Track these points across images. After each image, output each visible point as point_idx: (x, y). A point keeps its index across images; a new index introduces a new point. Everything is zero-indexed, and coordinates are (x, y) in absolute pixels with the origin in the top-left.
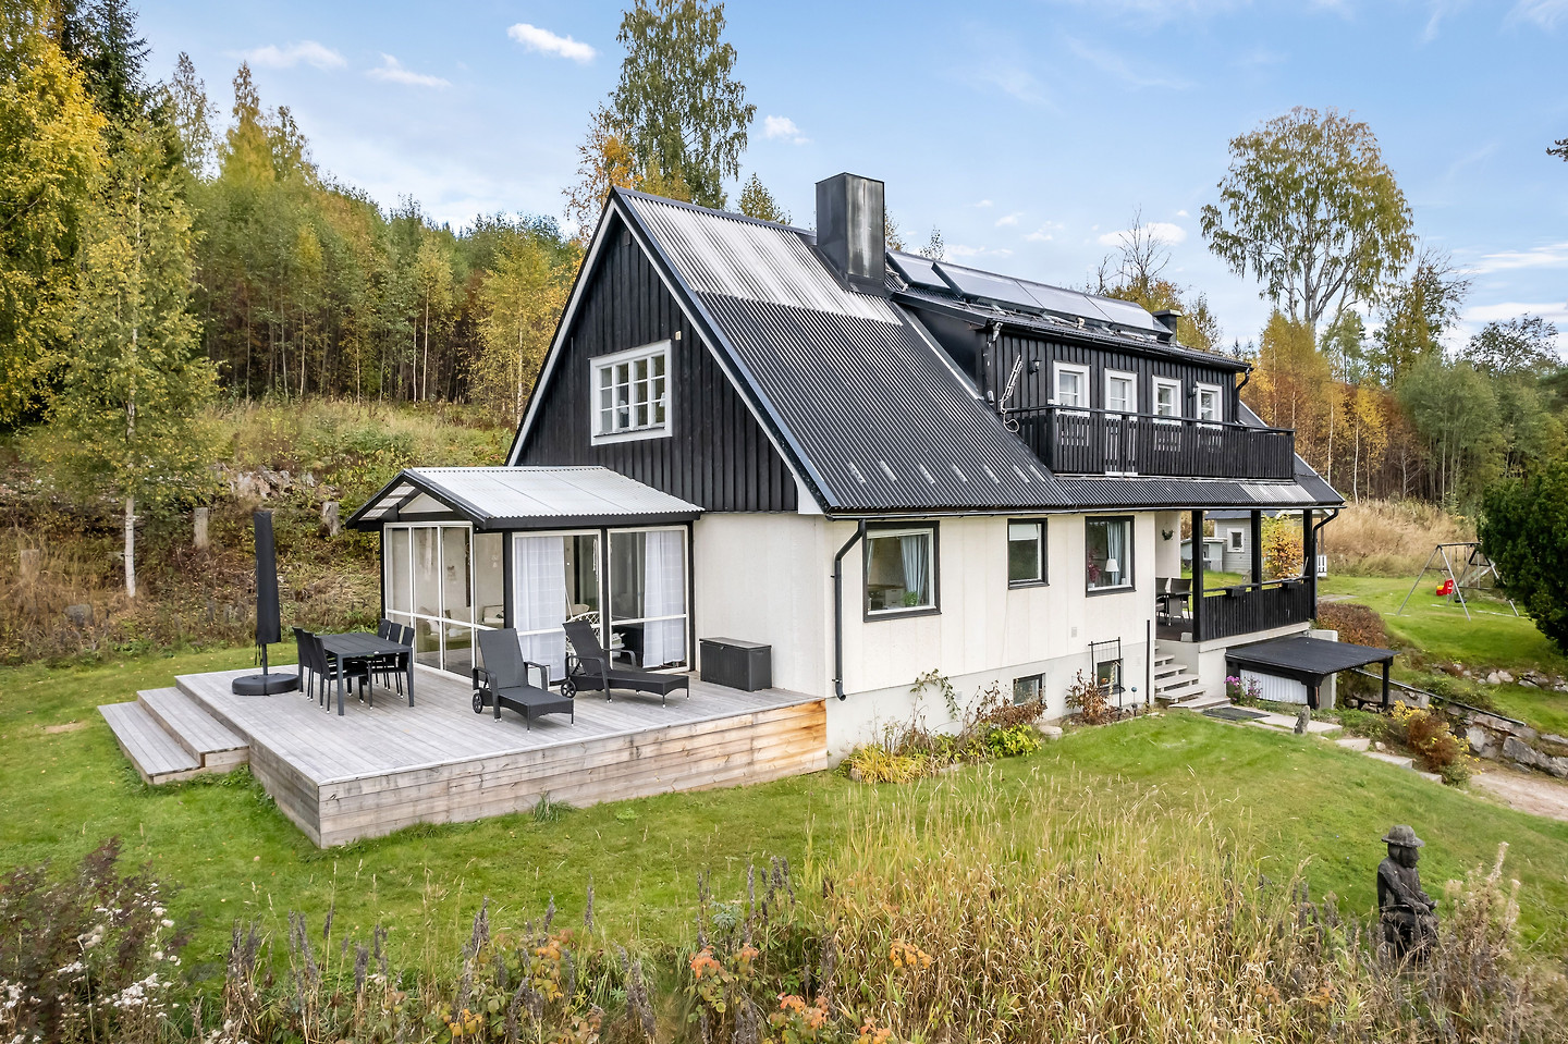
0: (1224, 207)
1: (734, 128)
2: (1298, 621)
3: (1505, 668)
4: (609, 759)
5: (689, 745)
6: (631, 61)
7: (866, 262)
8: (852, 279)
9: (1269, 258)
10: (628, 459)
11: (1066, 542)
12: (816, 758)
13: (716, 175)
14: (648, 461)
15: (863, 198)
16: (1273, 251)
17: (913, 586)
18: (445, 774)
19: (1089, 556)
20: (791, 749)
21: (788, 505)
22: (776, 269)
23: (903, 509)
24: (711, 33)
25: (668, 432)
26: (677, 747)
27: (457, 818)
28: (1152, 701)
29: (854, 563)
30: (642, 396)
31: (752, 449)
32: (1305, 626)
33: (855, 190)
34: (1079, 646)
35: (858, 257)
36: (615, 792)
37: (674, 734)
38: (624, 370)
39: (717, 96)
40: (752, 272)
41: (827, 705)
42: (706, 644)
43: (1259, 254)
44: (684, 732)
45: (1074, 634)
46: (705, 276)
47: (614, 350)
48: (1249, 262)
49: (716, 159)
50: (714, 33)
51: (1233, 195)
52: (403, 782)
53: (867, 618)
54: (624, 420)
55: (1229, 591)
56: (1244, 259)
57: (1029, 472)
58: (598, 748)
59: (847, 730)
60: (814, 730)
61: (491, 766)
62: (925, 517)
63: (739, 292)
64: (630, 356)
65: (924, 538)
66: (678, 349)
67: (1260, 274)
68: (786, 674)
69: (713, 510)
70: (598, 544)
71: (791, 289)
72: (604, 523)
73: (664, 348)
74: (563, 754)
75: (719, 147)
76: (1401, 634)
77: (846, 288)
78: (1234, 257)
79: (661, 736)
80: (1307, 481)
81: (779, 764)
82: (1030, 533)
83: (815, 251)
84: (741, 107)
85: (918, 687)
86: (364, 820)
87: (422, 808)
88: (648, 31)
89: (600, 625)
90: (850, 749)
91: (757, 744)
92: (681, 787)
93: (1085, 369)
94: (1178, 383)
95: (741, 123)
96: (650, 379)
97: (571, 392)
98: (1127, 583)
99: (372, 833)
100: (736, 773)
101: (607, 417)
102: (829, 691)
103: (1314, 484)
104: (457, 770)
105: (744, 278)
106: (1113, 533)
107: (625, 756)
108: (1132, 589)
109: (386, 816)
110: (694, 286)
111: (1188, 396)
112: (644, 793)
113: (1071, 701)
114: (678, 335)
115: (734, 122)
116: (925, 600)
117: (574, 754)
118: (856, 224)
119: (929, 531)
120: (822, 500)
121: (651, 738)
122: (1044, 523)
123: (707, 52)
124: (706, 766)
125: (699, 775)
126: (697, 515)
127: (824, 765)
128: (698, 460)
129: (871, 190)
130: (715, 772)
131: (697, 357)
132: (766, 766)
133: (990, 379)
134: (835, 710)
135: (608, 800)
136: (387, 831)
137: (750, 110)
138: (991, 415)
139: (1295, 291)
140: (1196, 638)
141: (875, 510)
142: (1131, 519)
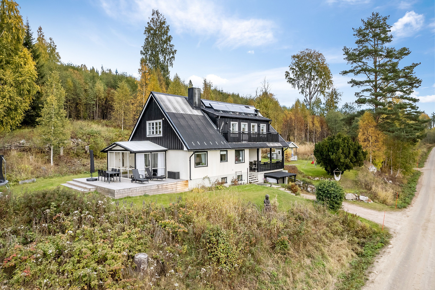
0: (290, 72)
1: (171, 55)
2: (280, 169)
3: (318, 177)
4: (155, 188)
5: (166, 186)
6: (147, 39)
7: (197, 104)
8: (194, 107)
9: (301, 84)
10: (154, 140)
11: (231, 154)
12: (187, 190)
13: (167, 66)
14: (158, 140)
15: (196, 91)
16: (302, 83)
17: (203, 162)
18: (131, 189)
19: (236, 156)
20: (183, 188)
21: (182, 149)
22: (180, 106)
23: (202, 149)
24: (166, 32)
25: (161, 136)
26: (165, 187)
27: (133, 196)
28: (248, 182)
29: (193, 158)
30: (157, 128)
31: (176, 139)
32: (282, 170)
33: (195, 91)
34: (234, 172)
35: (196, 103)
36: (156, 193)
37: (164, 185)
38: (153, 124)
39: (168, 47)
40: (176, 107)
41: (188, 181)
42: (168, 172)
43: (299, 83)
44: (166, 184)
45: (233, 170)
46: (168, 109)
47: (151, 120)
48: (296, 85)
49: (167, 63)
50: (167, 32)
51: (293, 69)
52: (126, 190)
53: (195, 167)
54: (153, 133)
55: (264, 163)
56: (295, 84)
57: (224, 142)
58: (153, 186)
59: (192, 185)
60: (186, 185)
61: (138, 188)
62: (205, 151)
63: (174, 111)
64: (154, 122)
65: (205, 154)
66: (163, 121)
67: (299, 88)
68: (182, 177)
69: (169, 149)
70: (150, 155)
71: (183, 110)
72: (151, 152)
73: (161, 121)
74: (148, 187)
75: (168, 60)
76: (302, 171)
77: (193, 109)
78: (293, 84)
79: (162, 185)
80: (281, 142)
81: (181, 190)
82: (225, 153)
83: (188, 101)
84: (173, 50)
85: (204, 178)
86: (121, 195)
87: (128, 194)
88: (151, 31)
89: (150, 169)
90: (192, 188)
91: (177, 187)
92: (165, 193)
93: (237, 123)
94: (256, 124)
95: (173, 54)
96: (158, 126)
97: (142, 127)
98: (243, 161)
99: (122, 197)
100: (174, 191)
101: (150, 132)
102: (189, 179)
103: (283, 143)
104: (133, 189)
105: (175, 108)
106: (241, 152)
107: (157, 188)
108: (244, 162)
109: (123, 195)
110: (166, 111)
111: (259, 127)
112: (160, 194)
113: (232, 182)
114: (163, 119)
115: (171, 54)
116: (205, 164)
117: (149, 187)
118: (195, 97)
119: (206, 153)
120: (187, 148)
121: (161, 185)
122: (227, 151)
123: (165, 37)
124: (169, 190)
125: (168, 191)
126: (167, 150)
127: (188, 191)
128: (167, 140)
129: (198, 90)
130: (171, 191)
131: (167, 123)
132: (179, 190)
133: (218, 126)
134: (190, 182)
135: (155, 194)
136: (124, 197)
137: (175, 51)
138: (218, 132)
139: (307, 92)
140: (258, 172)
141: (196, 150)
142: (244, 150)
